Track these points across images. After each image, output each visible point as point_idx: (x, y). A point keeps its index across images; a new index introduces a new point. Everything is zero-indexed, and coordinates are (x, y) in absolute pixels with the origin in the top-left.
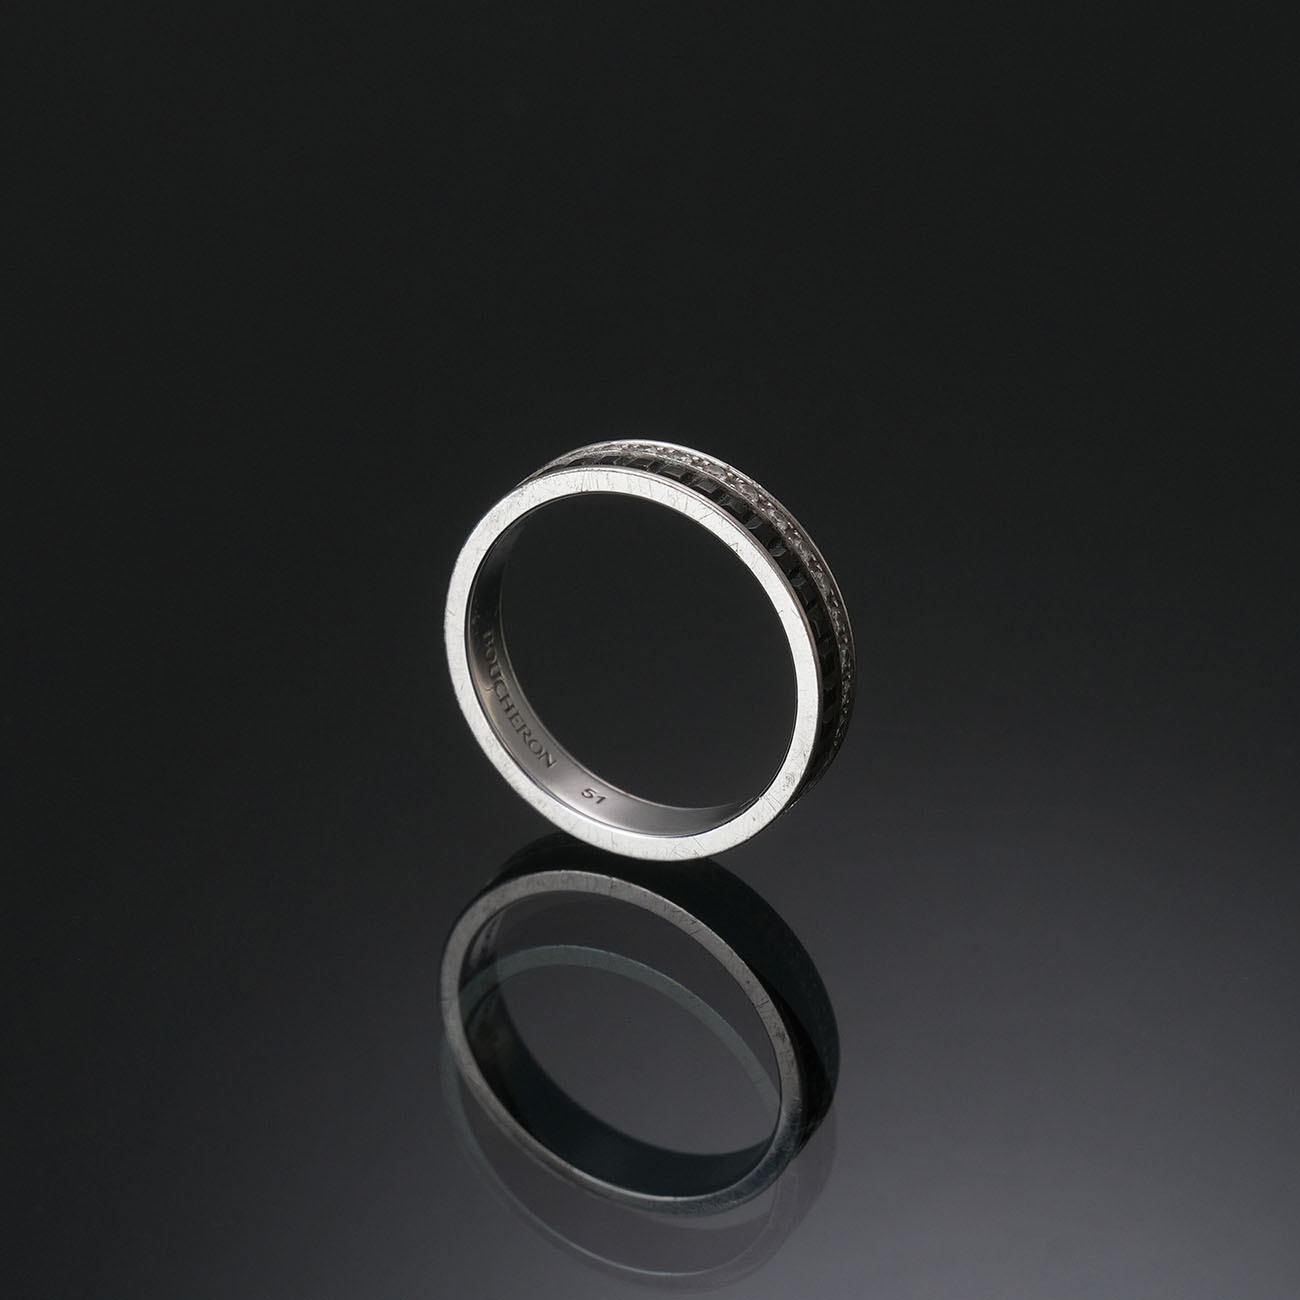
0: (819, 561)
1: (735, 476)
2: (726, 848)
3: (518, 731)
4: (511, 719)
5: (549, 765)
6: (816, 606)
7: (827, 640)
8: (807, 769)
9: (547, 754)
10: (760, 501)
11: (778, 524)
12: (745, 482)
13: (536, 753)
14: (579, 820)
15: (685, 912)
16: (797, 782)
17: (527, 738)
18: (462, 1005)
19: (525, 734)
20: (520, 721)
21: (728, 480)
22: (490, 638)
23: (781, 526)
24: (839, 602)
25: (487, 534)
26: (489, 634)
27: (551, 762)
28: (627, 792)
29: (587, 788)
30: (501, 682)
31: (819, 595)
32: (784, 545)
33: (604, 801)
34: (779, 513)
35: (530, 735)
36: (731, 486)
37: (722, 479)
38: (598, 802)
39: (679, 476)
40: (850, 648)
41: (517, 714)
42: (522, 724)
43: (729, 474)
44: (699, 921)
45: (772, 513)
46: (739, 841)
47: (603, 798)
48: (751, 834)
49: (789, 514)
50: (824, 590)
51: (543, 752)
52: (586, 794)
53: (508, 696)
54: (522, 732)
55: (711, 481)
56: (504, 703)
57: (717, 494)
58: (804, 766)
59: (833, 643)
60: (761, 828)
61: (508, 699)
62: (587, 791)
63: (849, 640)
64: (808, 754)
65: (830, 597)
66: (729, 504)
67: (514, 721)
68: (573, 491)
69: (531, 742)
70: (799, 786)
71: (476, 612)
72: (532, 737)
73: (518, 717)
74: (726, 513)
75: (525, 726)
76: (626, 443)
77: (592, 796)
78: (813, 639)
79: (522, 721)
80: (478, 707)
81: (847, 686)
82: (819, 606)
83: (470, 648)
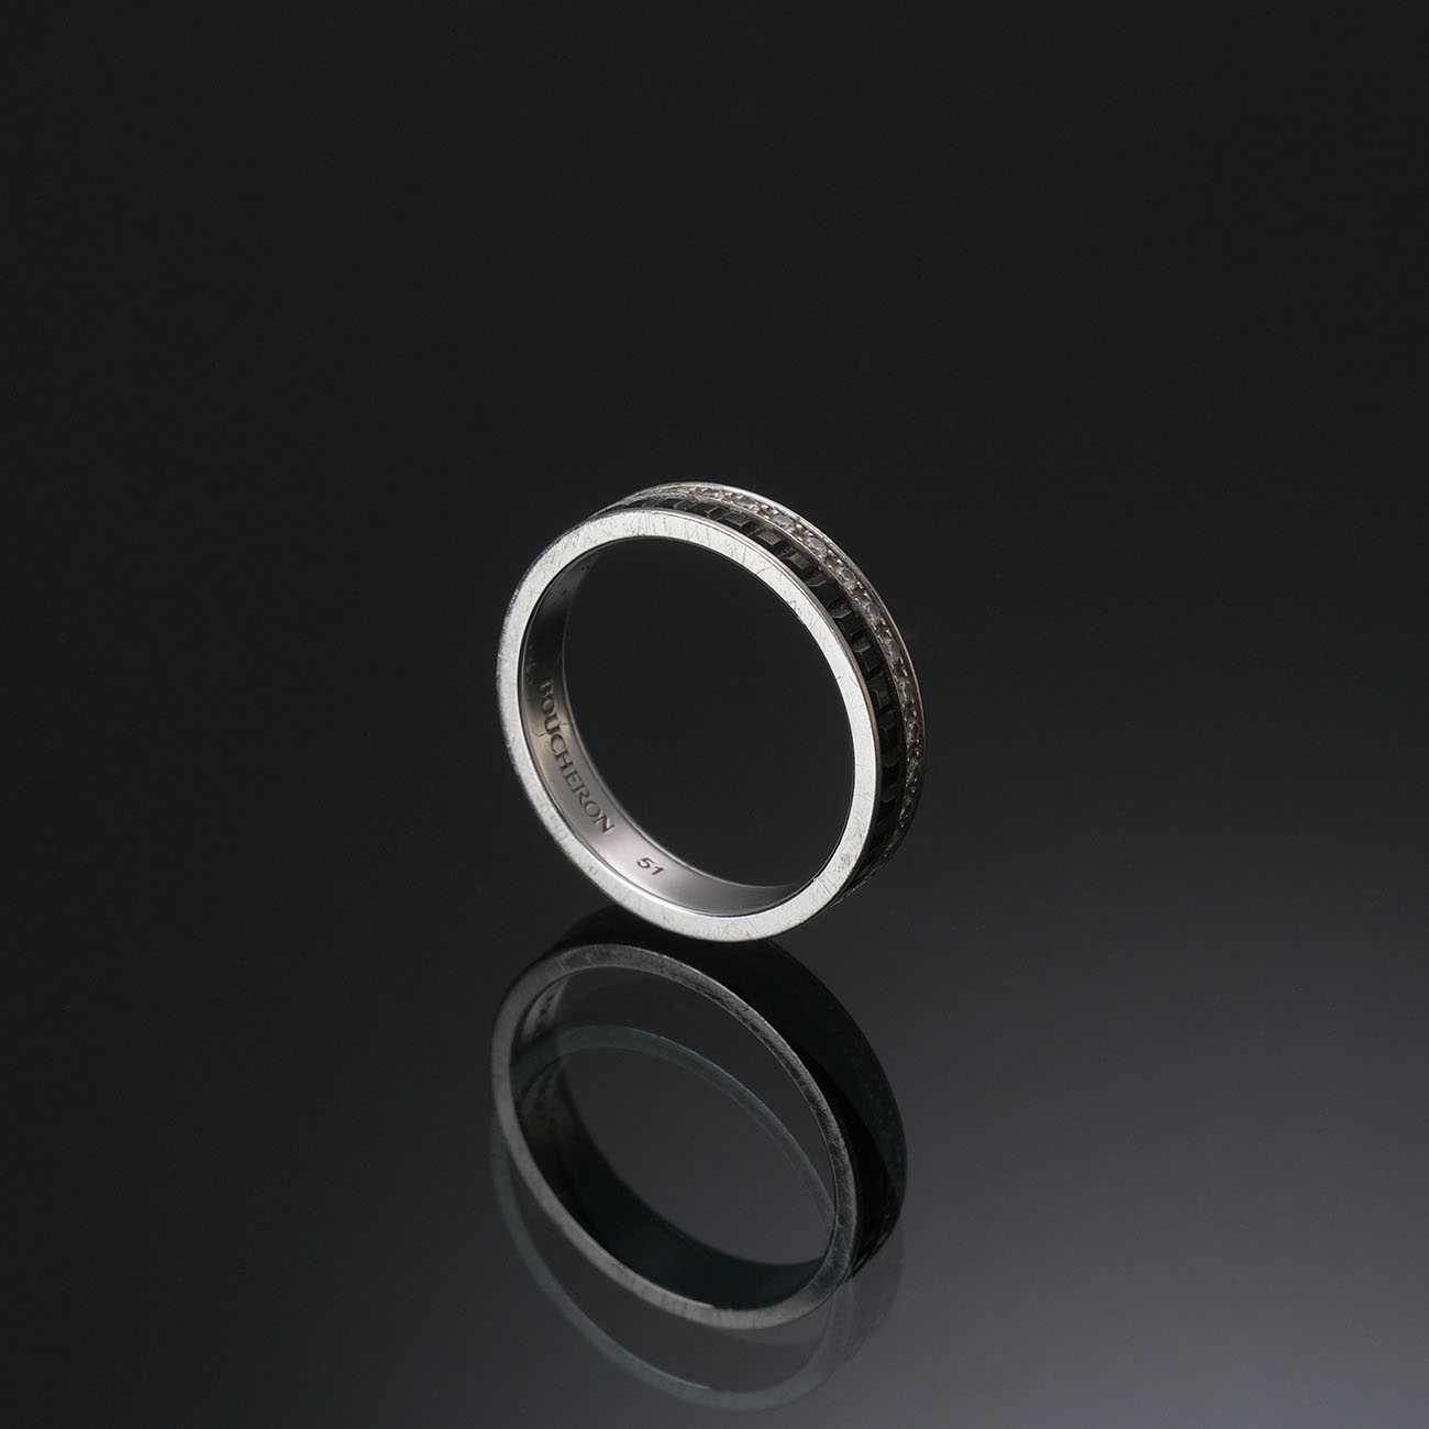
0: (889, 626)
1: (805, 528)
2: (779, 931)
3: (574, 791)
4: (567, 777)
5: (605, 829)
6: (880, 674)
7: (891, 712)
8: (863, 851)
9: (605, 818)
10: (828, 557)
11: (845, 584)
12: (815, 536)
13: (592, 816)
14: (630, 891)
15: (737, 997)
16: (853, 864)
17: (583, 798)
18: (514, 1082)
19: (581, 793)
20: (577, 779)
21: (796, 532)
22: (548, 688)
23: (849, 586)
24: (910, 672)
25: (541, 575)
26: (548, 684)
27: (608, 826)
28: (690, 864)
29: (644, 857)
30: (560, 737)
31: (884, 663)
32: (849, 606)
33: (662, 872)
34: (849, 572)
35: (587, 796)
36: (798, 540)
37: (789, 532)
38: (654, 873)
39: (741, 525)
40: (920, 723)
41: (576, 772)
42: (580, 783)
43: (799, 526)
44: (751, 1009)
45: (840, 571)
46: (793, 925)
47: (661, 869)
48: (805, 918)
49: (860, 573)
50: (891, 657)
51: (601, 815)
52: (643, 863)
53: (566, 752)
54: (578, 792)
55: (776, 532)
56: (561, 759)
57: (781, 548)
58: (860, 847)
59: (898, 715)
60: (815, 911)
61: (566, 756)
62: (644, 860)
63: (919, 713)
64: (865, 835)
65: (898, 665)
66: (792, 558)
67: (570, 779)
68: (629, 534)
69: (586, 804)
70: (854, 869)
71: (531, 659)
72: (590, 799)
73: (575, 776)
74: (786, 567)
75: (583, 786)
76: (694, 486)
77: (649, 866)
78: (872, 710)
79: (580, 779)
80: (530, 762)
81: (914, 763)
82: (884, 675)
83: (523, 698)
